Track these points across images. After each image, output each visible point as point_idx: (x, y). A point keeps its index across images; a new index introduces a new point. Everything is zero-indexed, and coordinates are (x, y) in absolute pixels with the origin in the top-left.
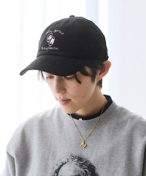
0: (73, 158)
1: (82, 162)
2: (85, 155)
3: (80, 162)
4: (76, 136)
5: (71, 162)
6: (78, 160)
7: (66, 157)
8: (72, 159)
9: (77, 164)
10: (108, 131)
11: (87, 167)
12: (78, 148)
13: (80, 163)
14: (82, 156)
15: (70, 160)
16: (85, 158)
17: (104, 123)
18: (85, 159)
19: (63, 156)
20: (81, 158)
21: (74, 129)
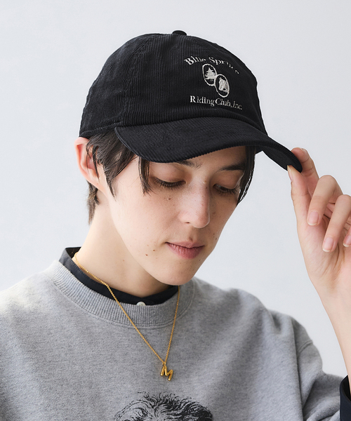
0: (153, 404)
1: (177, 410)
2: (175, 393)
3: (175, 412)
4: (139, 348)
5: (153, 414)
6: (167, 408)
7: (135, 406)
8: (153, 407)
9: (170, 418)
10: (203, 331)
11: (197, 418)
12: (154, 378)
13: (175, 415)
14: (172, 397)
15: (147, 409)
16: (181, 399)
17: (187, 313)
18: (181, 403)
19: (123, 405)
20: (171, 402)
21: (130, 331)
